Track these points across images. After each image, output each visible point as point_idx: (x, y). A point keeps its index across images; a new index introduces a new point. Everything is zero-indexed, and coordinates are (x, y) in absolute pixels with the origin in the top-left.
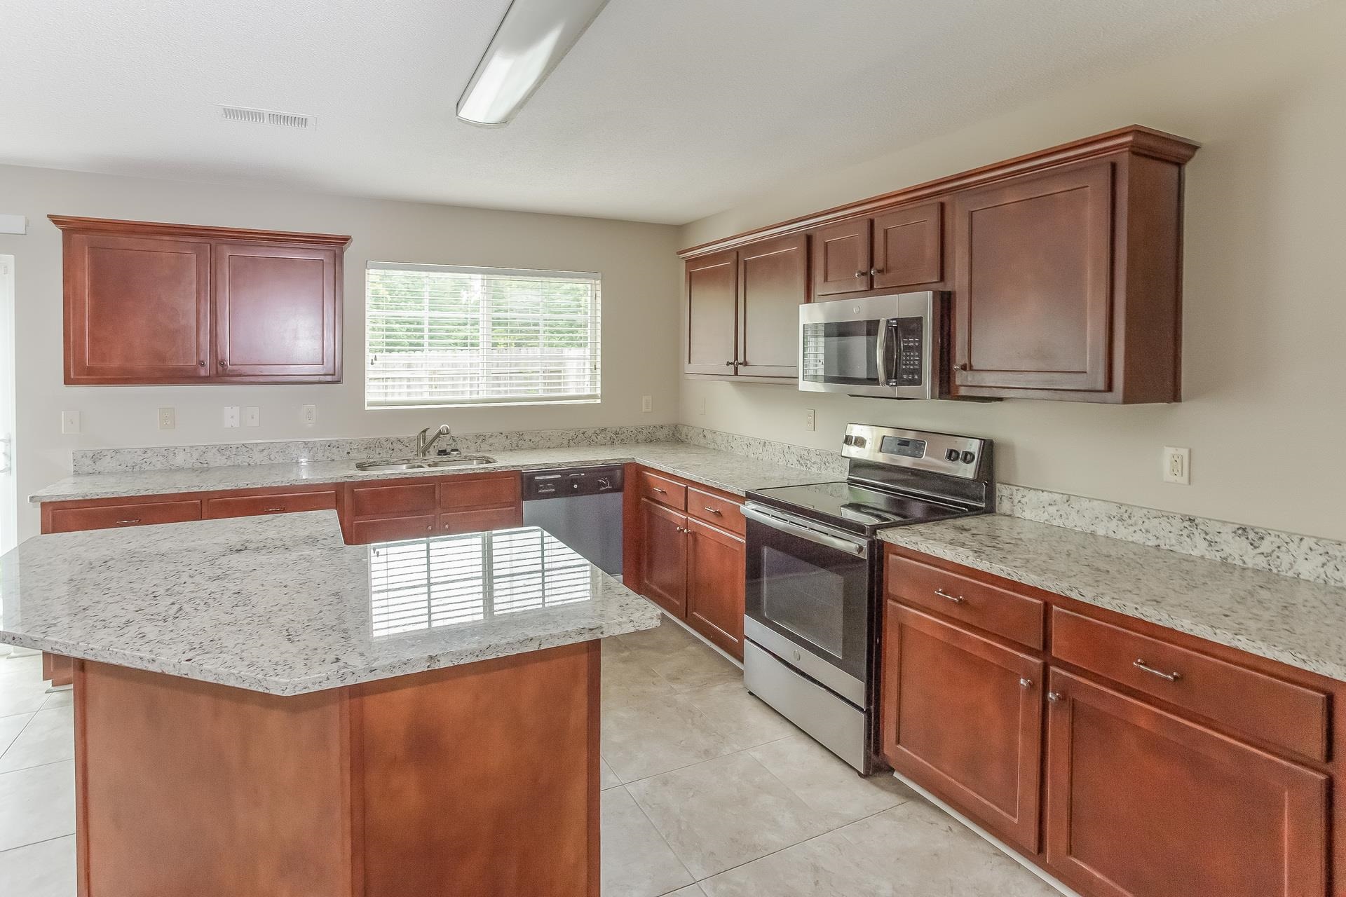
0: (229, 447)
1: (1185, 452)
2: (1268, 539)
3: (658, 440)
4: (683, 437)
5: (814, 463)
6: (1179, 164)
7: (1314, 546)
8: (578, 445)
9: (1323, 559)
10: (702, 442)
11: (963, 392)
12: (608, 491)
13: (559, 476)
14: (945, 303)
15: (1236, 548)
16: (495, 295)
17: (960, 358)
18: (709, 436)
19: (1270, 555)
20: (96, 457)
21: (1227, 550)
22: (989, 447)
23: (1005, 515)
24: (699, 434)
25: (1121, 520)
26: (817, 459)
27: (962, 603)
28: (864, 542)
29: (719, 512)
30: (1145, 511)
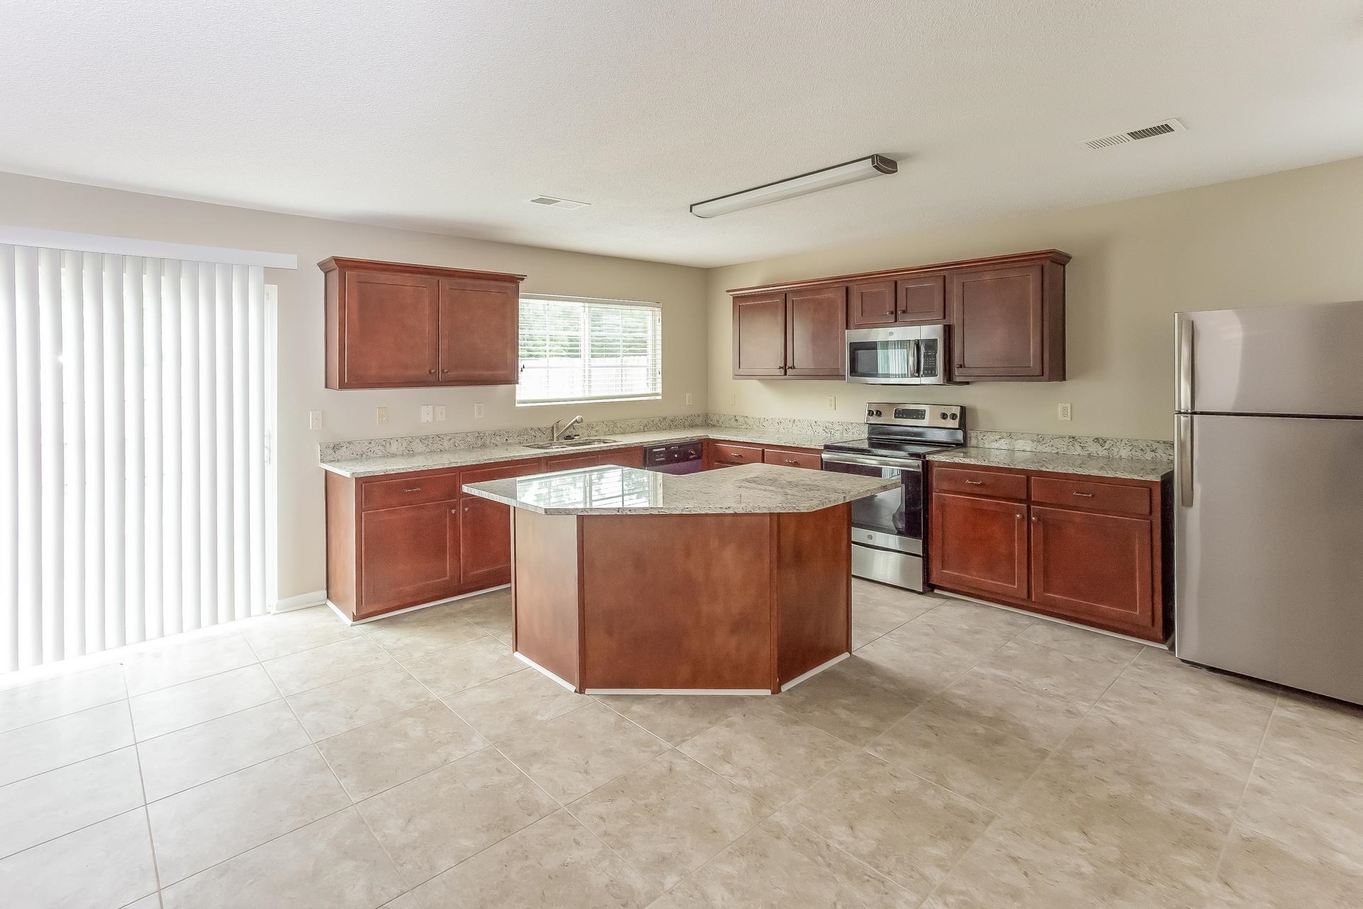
0: (427, 438)
1: (1069, 405)
2: (1107, 443)
3: (698, 426)
4: (716, 423)
5: (837, 430)
6: (1064, 266)
7: (1127, 443)
8: (649, 430)
9: (1130, 448)
10: (734, 424)
11: (958, 379)
12: (695, 459)
13: (664, 449)
14: (948, 331)
15: (1094, 449)
16: (595, 319)
17: (957, 360)
18: (741, 420)
19: (1109, 449)
20: (336, 448)
21: (1090, 450)
22: (963, 409)
23: (973, 447)
24: (730, 420)
25: (1039, 442)
26: (840, 428)
27: (982, 485)
28: (920, 462)
29: (796, 462)
30: (1051, 436)
